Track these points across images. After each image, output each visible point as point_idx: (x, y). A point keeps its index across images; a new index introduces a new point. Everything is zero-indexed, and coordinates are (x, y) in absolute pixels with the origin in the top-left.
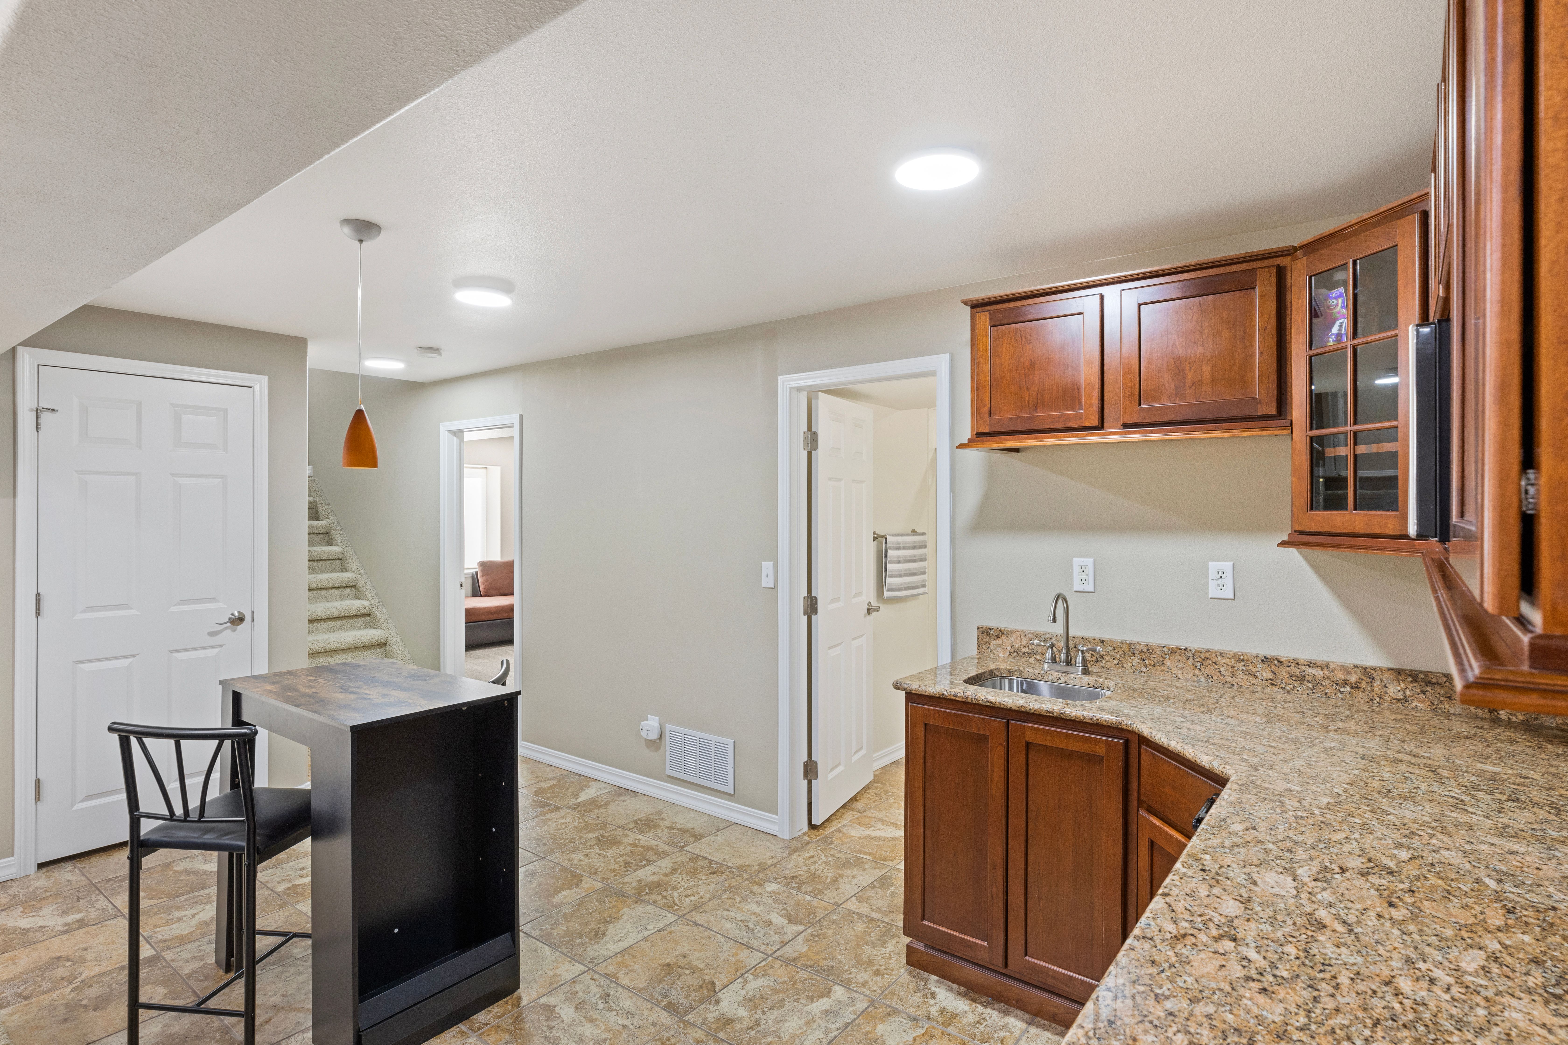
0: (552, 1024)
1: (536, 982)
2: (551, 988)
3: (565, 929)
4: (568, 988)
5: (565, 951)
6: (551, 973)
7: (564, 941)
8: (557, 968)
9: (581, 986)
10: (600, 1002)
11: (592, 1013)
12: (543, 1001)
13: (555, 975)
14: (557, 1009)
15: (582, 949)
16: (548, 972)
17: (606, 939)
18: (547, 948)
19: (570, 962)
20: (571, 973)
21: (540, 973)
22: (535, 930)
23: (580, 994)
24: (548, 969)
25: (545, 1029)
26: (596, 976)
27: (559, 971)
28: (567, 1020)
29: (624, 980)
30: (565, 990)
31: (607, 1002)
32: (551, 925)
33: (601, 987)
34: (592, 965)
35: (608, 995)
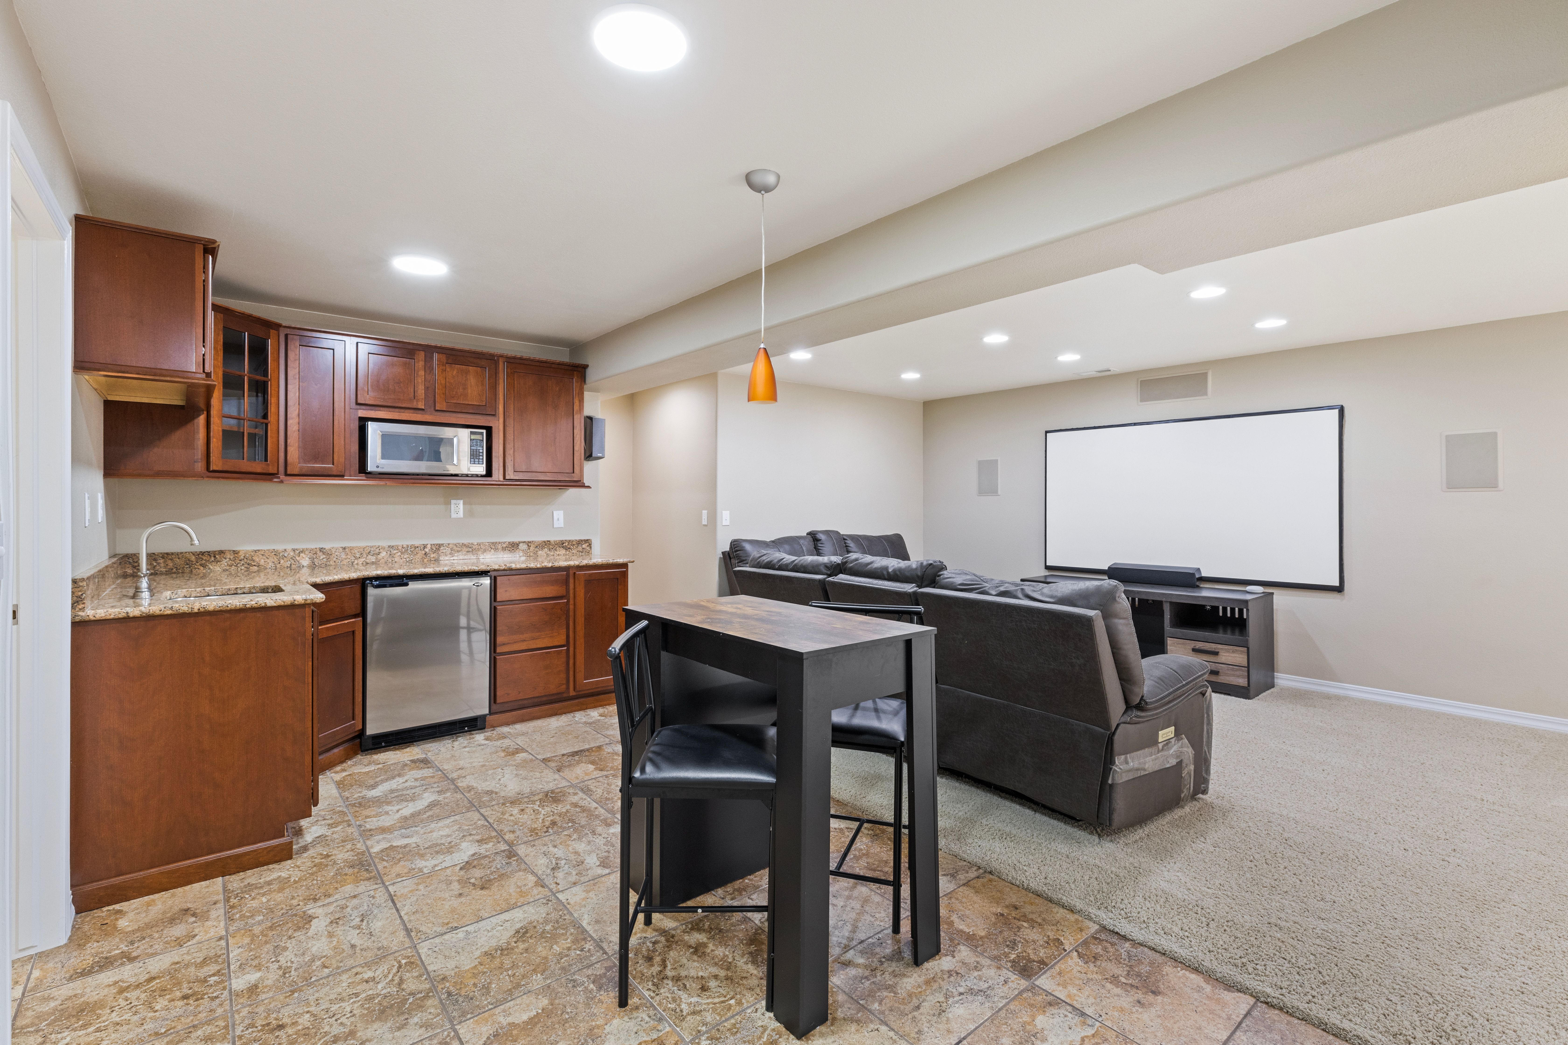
0: (606, 854)
1: (608, 887)
2: (596, 881)
3: (555, 947)
4: (582, 879)
5: (567, 917)
6: (592, 894)
7: (564, 929)
8: (583, 899)
9: (570, 879)
10: (563, 865)
11: (573, 857)
12: (607, 871)
13: (588, 892)
14: (598, 863)
15: (550, 916)
16: (593, 896)
17: (518, 926)
18: (584, 924)
19: (568, 904)
20: (574, 892)
21: (600, 896)
22: (589, 949)
23: (574, 873)
24: (592, 898)
25: (612, 852)
26: (553, 886)
27: (584, 895)
28: (594, 856)
29: (532, 879)
30: (585, 877)
31: (557, 864)
32: (567, 956)
33: (554, 877)
34: (552, 897)
35: (553, 869)
